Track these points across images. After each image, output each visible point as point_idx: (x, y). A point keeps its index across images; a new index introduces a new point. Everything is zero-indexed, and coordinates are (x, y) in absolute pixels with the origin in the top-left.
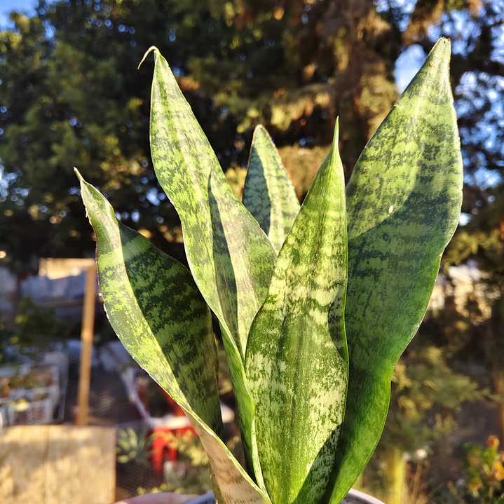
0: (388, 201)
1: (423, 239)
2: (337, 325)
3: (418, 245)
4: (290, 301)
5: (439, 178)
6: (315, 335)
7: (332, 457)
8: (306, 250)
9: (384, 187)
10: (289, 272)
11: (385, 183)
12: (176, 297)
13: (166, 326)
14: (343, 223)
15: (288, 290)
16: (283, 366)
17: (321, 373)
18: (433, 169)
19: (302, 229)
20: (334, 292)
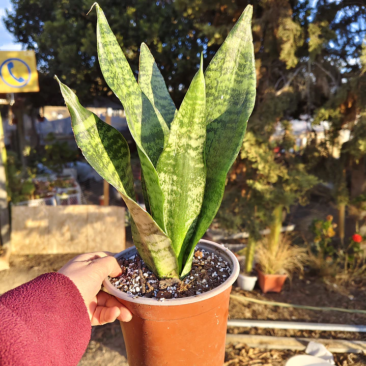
0: (221, 93)
1: (238, 113)
3: (236, 116)
4: (179, 146)
5: (246, 81)
6: (190, 162)
7: (196, 218)
8: (186, 120)
9: (219, 85)
10: (178, 132)
11: (219, 84)
12: (114, 146)
14: (204, 107)
15: (177, 141)
16: (175, 178)
17: (193, 180)
18: (243, 76)
19: (185, 110)
20: (199, 141)
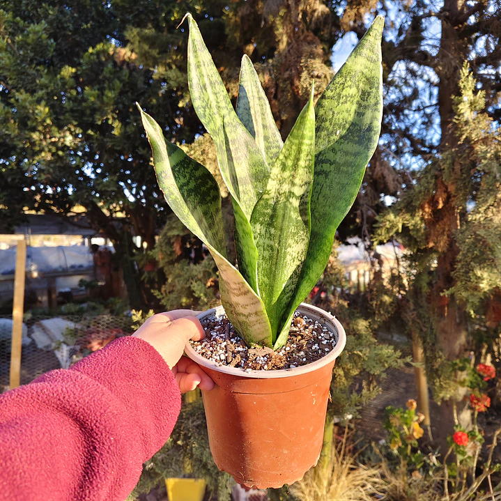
0: (337, 127)
1: (356, 154)
2: (305, 207)
3: (353, 157)
4: (279, 193)
5: (369, 114)
6: (292, 213)
7: (297, 280)
8: (290, 163)
9: (335, 117)
11: (335, 115)
12: (202, 188)
13: (198, 207)
14: (313, 147)
15: (277, 187)
16: (273, 231)
17: (295, 234)
18: (365, 107)
19: (288, 150)
20: (304, 188)
